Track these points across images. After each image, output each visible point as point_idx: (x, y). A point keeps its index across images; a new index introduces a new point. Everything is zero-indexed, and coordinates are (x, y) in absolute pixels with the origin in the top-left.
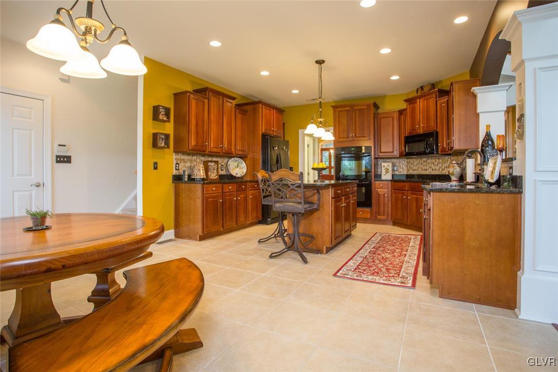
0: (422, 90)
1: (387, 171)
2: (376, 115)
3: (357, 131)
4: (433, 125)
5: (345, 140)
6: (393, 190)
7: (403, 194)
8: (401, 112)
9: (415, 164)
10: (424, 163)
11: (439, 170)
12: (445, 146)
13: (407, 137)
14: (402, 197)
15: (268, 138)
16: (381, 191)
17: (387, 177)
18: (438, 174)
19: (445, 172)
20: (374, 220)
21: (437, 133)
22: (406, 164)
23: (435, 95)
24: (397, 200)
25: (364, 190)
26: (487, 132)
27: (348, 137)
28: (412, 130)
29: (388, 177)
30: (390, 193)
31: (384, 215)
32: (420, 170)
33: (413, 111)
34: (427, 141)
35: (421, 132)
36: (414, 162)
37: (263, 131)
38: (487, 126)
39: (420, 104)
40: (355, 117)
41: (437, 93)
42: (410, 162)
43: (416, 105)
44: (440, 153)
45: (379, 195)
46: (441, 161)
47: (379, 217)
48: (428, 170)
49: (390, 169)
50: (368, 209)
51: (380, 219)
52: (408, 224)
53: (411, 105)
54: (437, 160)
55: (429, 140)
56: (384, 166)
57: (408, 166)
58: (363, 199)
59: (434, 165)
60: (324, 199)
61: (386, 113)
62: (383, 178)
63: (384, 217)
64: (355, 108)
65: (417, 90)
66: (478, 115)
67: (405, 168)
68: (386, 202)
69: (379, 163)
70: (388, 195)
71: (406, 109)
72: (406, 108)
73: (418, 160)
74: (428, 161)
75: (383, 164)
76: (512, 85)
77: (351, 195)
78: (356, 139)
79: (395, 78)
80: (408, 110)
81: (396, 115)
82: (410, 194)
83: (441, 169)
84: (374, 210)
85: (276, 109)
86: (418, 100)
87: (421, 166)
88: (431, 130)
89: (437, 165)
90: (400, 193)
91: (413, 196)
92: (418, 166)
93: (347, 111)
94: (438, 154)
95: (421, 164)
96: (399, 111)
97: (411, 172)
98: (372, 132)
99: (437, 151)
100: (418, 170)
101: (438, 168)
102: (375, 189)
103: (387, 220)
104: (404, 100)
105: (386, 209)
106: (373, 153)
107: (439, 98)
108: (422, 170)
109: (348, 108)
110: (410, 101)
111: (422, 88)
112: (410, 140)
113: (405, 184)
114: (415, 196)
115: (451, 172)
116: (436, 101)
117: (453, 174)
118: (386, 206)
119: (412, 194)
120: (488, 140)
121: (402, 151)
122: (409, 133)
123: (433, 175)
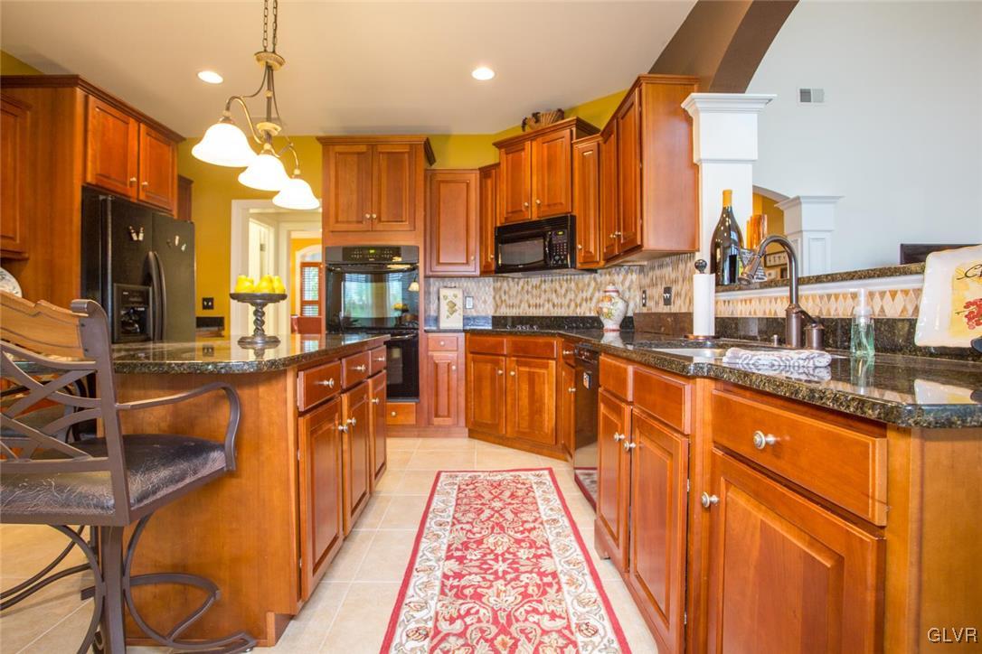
0: (537, 121)
1: (452, 306)
2: (430, 176)
3: (384, 209)
4: (563, 201)
5: (353, 227)
6: (470, 356)
7: (496, 363)
8: (486, 172)
9: (513, 292)
10: (534, 292)
11: (569, 306)
12: (592, 250)
13: (499, 228)
14: (494, 371)
15: (105, 201)
16: (440, 356)
17: (451, 321)
18: (566, 315)
19: (586, 311)
20: (424, 427)
21: (573, 218)
22: (492, 293)
23: (567, 132)
24: (479, 379)
25: (397, 353)
26: (724, 208)
27: (360, 222)
28: (513, 212)
29: (457, 323)
30: (462, 360)
31: (448, 416)
32: (524, 305)
33: (516, 167)
34: (551, 239)
35: (535, 218)
36: (510, 289)
37: (90, 179)
38: (724, 193)
39: (533, 153)
40: (380, 170)
41: (574, 129)
42: (501, 288)
43: (523, 153)
44: (578, 265)
45: (436, 365)
46: (573, 285)
47: (436, 421)
48: (543, 305)
49: (459, 304)
50: (411, 403)
51: (440, 426)
52: (508, 436)
53: (510, 156)
54: (565, 285)
55: (556, 234)
56: (445, 298)
57: (497, 297)
58: (399, 380)
59: (557, 296)
60: (265, 419)
61: (452, 171)
62: (444, 324)
63: (448, 421)
64: (381, 149)
65: (524, 124)
66: (695, 168)
67: (490, 300)
68: (454, 383)
69: (433, 289)
70: (457, 367)
71: (497, 165)
72: (497, 161)
73: (521, 283)
74: (543, 286)
75: (443, 292)
76: (770, 100)
77: (370, 381)
78: (380, 227)
79: (483, 73)
80: (504, 167)
81: (474, 179)
82: (514, 365)
83: (573, 305)
84: (426, 405)
85: (146, 123)
86: (528, 144)
87: (526, 297)
88: (557, 212)
89: (565, 296)
90: (487, 362)
91: (522, 369)
92: (519, 297)
93: (359, 153)
94: (575, 268)
95: (528, 292)
96: (480, 169)
97: (505, 311)
98: (420, 214)
99: (573, 261)
100: (519, 307)
101: (566, 302)
102: (428, 351)
103: (457, 424)
104: (495, 144)
105: (453, 400)
106: (421, 265)
107: (577, 138)
108: (529, 306)
109: (363, 148)
110: (509, 146)
111: (536, 115)
112: (508, 234)
113: (500, 339)
114: (527, 369)
115: (605, 310)
116: (572, 145)
117: (609, 316)
118: (453, 394)
119: (519, 364)
120: (729, 229)
121: (487, 262)
122: (506, 219)
123: (555, 318)
